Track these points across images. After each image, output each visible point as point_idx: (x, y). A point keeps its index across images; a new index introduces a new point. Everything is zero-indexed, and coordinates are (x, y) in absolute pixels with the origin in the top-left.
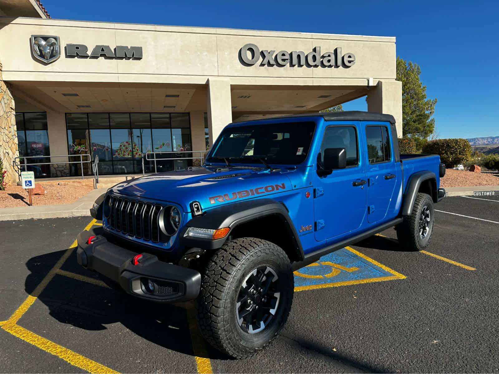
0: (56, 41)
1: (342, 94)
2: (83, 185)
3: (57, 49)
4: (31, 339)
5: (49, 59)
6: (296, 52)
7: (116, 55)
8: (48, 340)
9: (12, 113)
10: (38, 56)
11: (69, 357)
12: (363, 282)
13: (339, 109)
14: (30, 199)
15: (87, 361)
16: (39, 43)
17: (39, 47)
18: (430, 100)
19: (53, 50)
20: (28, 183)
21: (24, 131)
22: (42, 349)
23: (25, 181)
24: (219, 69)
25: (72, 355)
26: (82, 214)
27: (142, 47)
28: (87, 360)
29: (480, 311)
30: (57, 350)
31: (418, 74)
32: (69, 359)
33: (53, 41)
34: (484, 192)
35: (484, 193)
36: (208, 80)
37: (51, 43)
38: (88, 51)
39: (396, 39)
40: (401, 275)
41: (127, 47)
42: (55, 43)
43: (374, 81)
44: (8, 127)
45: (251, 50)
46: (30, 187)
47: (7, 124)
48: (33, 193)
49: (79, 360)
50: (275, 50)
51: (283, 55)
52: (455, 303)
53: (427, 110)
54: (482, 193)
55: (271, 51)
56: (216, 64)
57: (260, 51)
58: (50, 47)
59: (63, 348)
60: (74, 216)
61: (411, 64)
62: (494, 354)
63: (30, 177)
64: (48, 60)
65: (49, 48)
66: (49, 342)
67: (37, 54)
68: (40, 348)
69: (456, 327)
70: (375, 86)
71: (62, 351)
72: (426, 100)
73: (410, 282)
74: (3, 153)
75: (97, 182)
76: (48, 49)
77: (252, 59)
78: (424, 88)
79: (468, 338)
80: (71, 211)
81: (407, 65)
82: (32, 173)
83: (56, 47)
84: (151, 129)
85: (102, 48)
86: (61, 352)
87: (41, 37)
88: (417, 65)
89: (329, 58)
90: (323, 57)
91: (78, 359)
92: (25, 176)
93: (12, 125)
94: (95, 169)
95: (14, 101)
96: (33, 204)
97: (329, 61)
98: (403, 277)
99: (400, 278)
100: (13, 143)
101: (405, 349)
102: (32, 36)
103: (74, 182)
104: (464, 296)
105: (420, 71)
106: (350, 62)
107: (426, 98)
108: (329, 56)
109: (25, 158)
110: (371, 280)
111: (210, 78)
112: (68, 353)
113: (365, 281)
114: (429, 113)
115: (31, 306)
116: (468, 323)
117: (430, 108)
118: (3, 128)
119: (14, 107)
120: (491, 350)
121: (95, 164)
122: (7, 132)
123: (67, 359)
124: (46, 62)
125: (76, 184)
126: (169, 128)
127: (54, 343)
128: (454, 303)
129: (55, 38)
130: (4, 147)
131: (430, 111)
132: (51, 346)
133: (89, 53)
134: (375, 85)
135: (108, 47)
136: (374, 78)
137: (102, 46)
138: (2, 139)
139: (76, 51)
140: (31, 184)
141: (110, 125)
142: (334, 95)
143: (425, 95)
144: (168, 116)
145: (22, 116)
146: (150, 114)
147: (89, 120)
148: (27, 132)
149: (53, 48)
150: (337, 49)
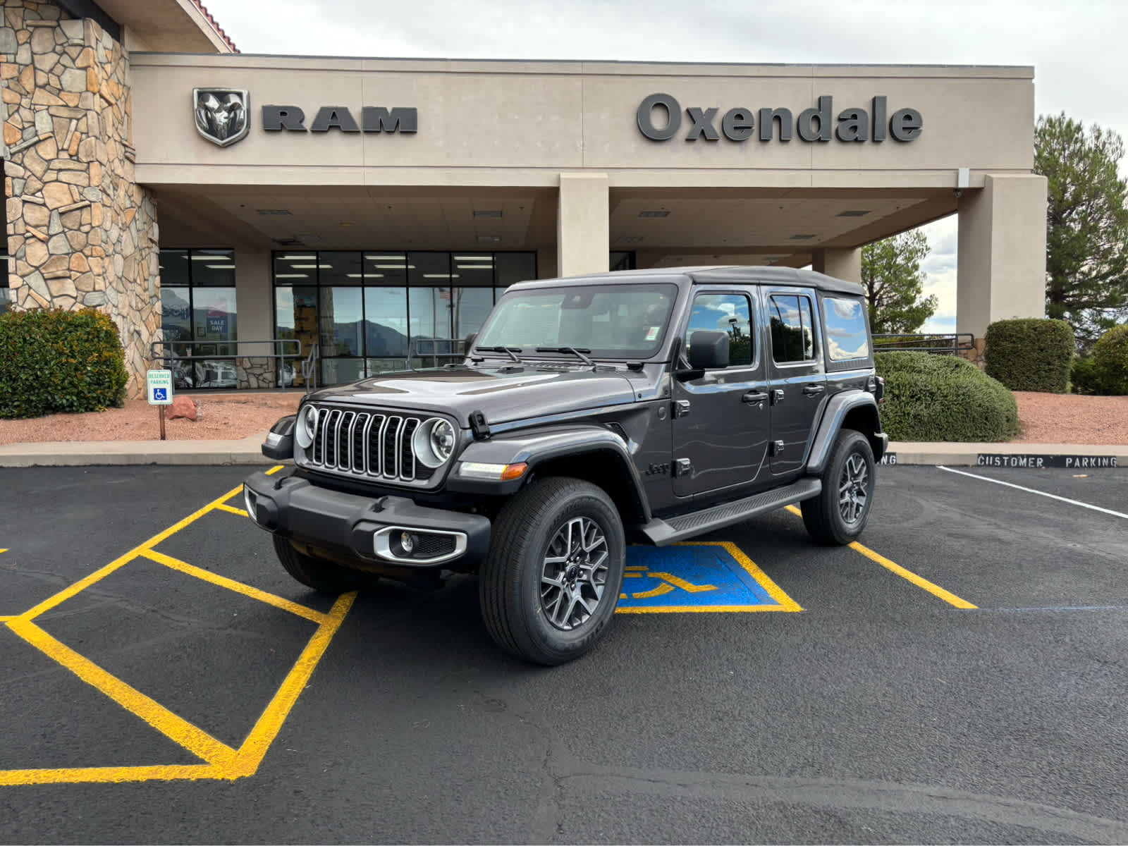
0: (242, 100)
1: (897, 208)
2: (282, 406)
3: (242, 117)
5: (227, 137)
6: (771, 109)
7: (365, 128)
9: (153, 250)
10: (205, 130)
14: (162, 426)
16: (207, 105)
17: (206, 114)
19: (234, 120)
20: (159, 394)
23: (155, 389)
24: (585, 153)
26: (249, 459)
27: (415, 110)
33: (236, 99)
36: (558, 178)
37: (231, 104)
38: (305, 119)
41: (385, 109)
42: (239, 105)
43: (970, 176)
44: (142, 278)
45: (661, 107)
47: (141, 272)
50: (718, 106)
51: (739, 117)
55: (709, 109)
56: (579, 144)
57: (683, 109)
58: (229, 112)
60: (233, 463)
63: (164, 382)
64: (225, 140)
65: (225, 114)
67: (204, 126)
70: (974, 188)
74: (129, 331)
76: (224, 118)
77: (663, 128)
80: (229, 452)
82: (169, 372)
83: (240, 112)
84: (451, 286)
85: (334, 114)
87: (211, 93)
89: (855, 123)
90: (840, 120)
92: (155, 379)
93: (150, 275)
94: (309, 373)
95: (157, 225)
96: (166, 438)
97: (855, 128)
100: (152, 312)
102: (194, 90)
103: (265, 398)
106: (908, 130)
108: (855, 117)
109: (173, 342)
118: (132, 280)
119: (156, 238)
121: (309, 360)
122: (139, 290)
124: (221, 144)
125: (268, 402)
127: (72, 651)
129: (240, 95)
130: (131, 319)
133: (308, 124)
134: (976, 185)
135: (345, 110)
136: (971, 170)
137: (333, 108)
138: (127, 304)
139: (282, 119)
140: (165, 395)
141: (363, 277)
142: (880, 209)
144: (491, 258)
146: (451, 253)
148: (195, 290)
149: (235, 114)
150: (874, 100)
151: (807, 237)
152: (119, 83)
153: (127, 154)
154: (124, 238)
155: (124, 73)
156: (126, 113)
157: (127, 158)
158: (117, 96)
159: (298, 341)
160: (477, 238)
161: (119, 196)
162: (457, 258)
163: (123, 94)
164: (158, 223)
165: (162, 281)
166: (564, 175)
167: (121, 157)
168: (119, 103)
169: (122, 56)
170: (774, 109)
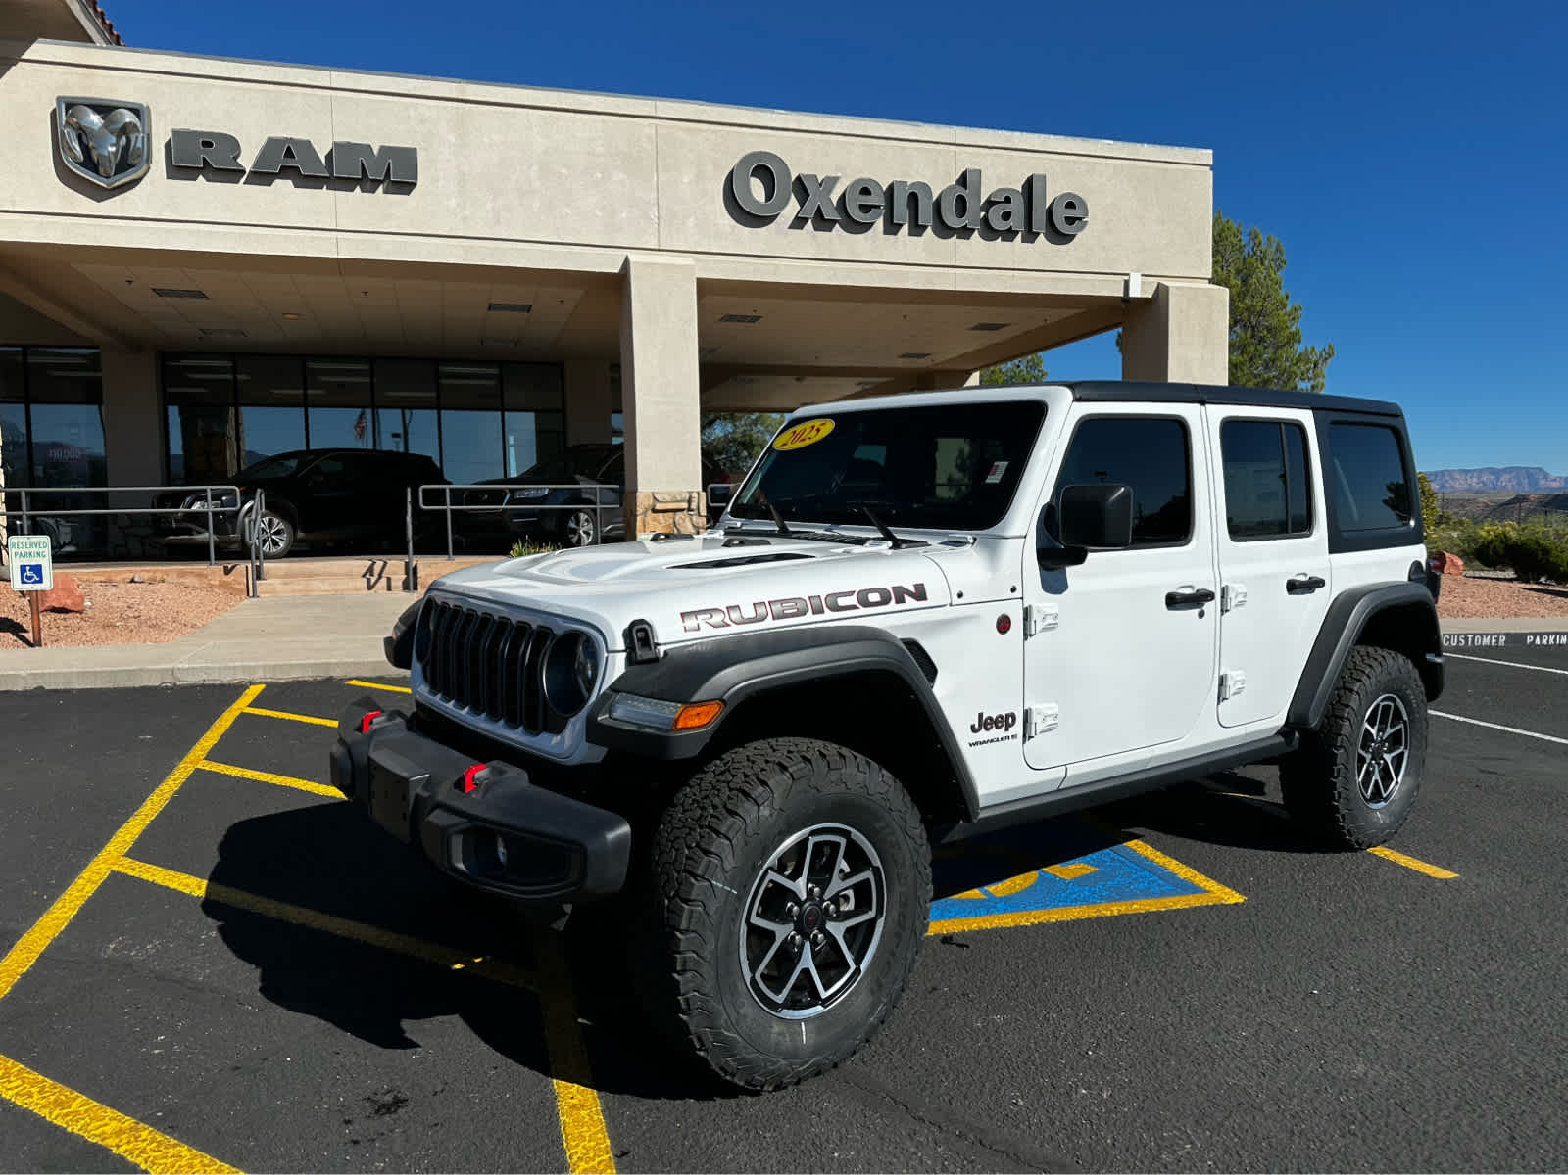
0: (139, 119)
1: (1045, 320)
2: (211, 586)
3: (139, 145)
4: (16, 1087)
5: (115, 174)
6: (906, 183)
7: (332, 173)
8: (76, 1093)
10: (78, 163)
11: (142, 1152)
12: (1109, 913)
13: (1031, 367)
14: (36, 625)
15: (205, 1166)
16: (83, 124)
17: (80, 138)
18: (1313, 348)
19: (126, 149)
20: (29, 573)
21: (23, 406)
22: (55, 1122)
23: (21, 566)
24: (661, 229)
25: (155, 1144)
26: (205, 677)
27: (415, 150)
28: (206, 1162)
29: (1477, 1009)
30: (106, 1125)
31: (1279, 268)
32: (145, 1156)
33: (129, 117)
34: (1475, 635)
35: (1473, 639)
36: (627, 261)
37: (122, 124)
38: (242, 154)
39: (1214, 154)
40: (1227, 890)
41: (368, 148)
42: (135, 126)
43: (1143, 283)
45: (764, 173)
46: (38, 587)
48: (47, 605)
49: (178, 1161)
50: (839, 175)
51: (866, 191)
52: (1398, 983)
53: (1304, 380)
54: (1466, 639)
55: (828, 179)
56: (653, 215)
57: (793, 178)
58: (119, 138)
59: (127, 1118)
60: (178, 683)
61: (1256, 237)
62: (1524, 1150)
63: (38, 555)
64: (110, 180)
65: (113, 140)
66: (80, 1099)
67: (75, 158)
68: (48, 1119)
69: (1404, 1060)
70: (1146, 299)
71: (121, 1130)
72: (1299, 348)
73: (1257, 914)
75: (258, 577)
76: (112, 145)
77: (767, 200)
78: (1296, 310)
79: (1443, 1096)
80: (171, 666)
81: (1245, 240)
82: (45, 539)
83: (137, 138)
84: (439, 410)
85: (289, 148)
86: (119, 1132)
87: (89, 106)
88: (1275, 240)
89: (1008, 208)
90: (990, 203)
91: (172, 1157)
92: (23, 551)
94: (254, 533)
96: (43, 643)
97: (1007, 216)
98: (1234, 898)
99: (1223, 902)
101: (1247, 1131)
102: (59, 99)
103: (183, 574)
104: (1423, 958)
105: (1284, 258)
106: (1071, 221)
107: (1300, 341)
109: (23, 490)
110: (1135, 906)
111: (634, 257)
112: (144, 1137)
113: (1115, 909)
114: (1309, 387)
115: (24, 976)
116: (1441, 1048)
117: (1311, 374)
120: (1516, 1135)
121: (254, 516)
123: (138, 1156)
124: (105, 186)
125: (189, 580)
126: (496, 410)
127: (95, 1103)
128: (1394, 984)
129: (136, 111)
131: (1312, 382)
132: (86, 1111)
133: (247, 162)
134: (1148, 296)
135: (307, 145)
136: (1143, 275)
137: (287, 140)
139: (204, 153)
140: (40, 575)
141: (305, 395)
142: (1021, 323)
143: (1297, 332)
144: (494, 371)
145: (20, 359)
146: (438, 361)
147: (239, 377)
148: (34, 408)
149: (129, 141)
150: (1030, 179)
151: (919, 356)
159: (237, 488)
160: (482, 342)
162: (446, 369)
170: (909, 184)
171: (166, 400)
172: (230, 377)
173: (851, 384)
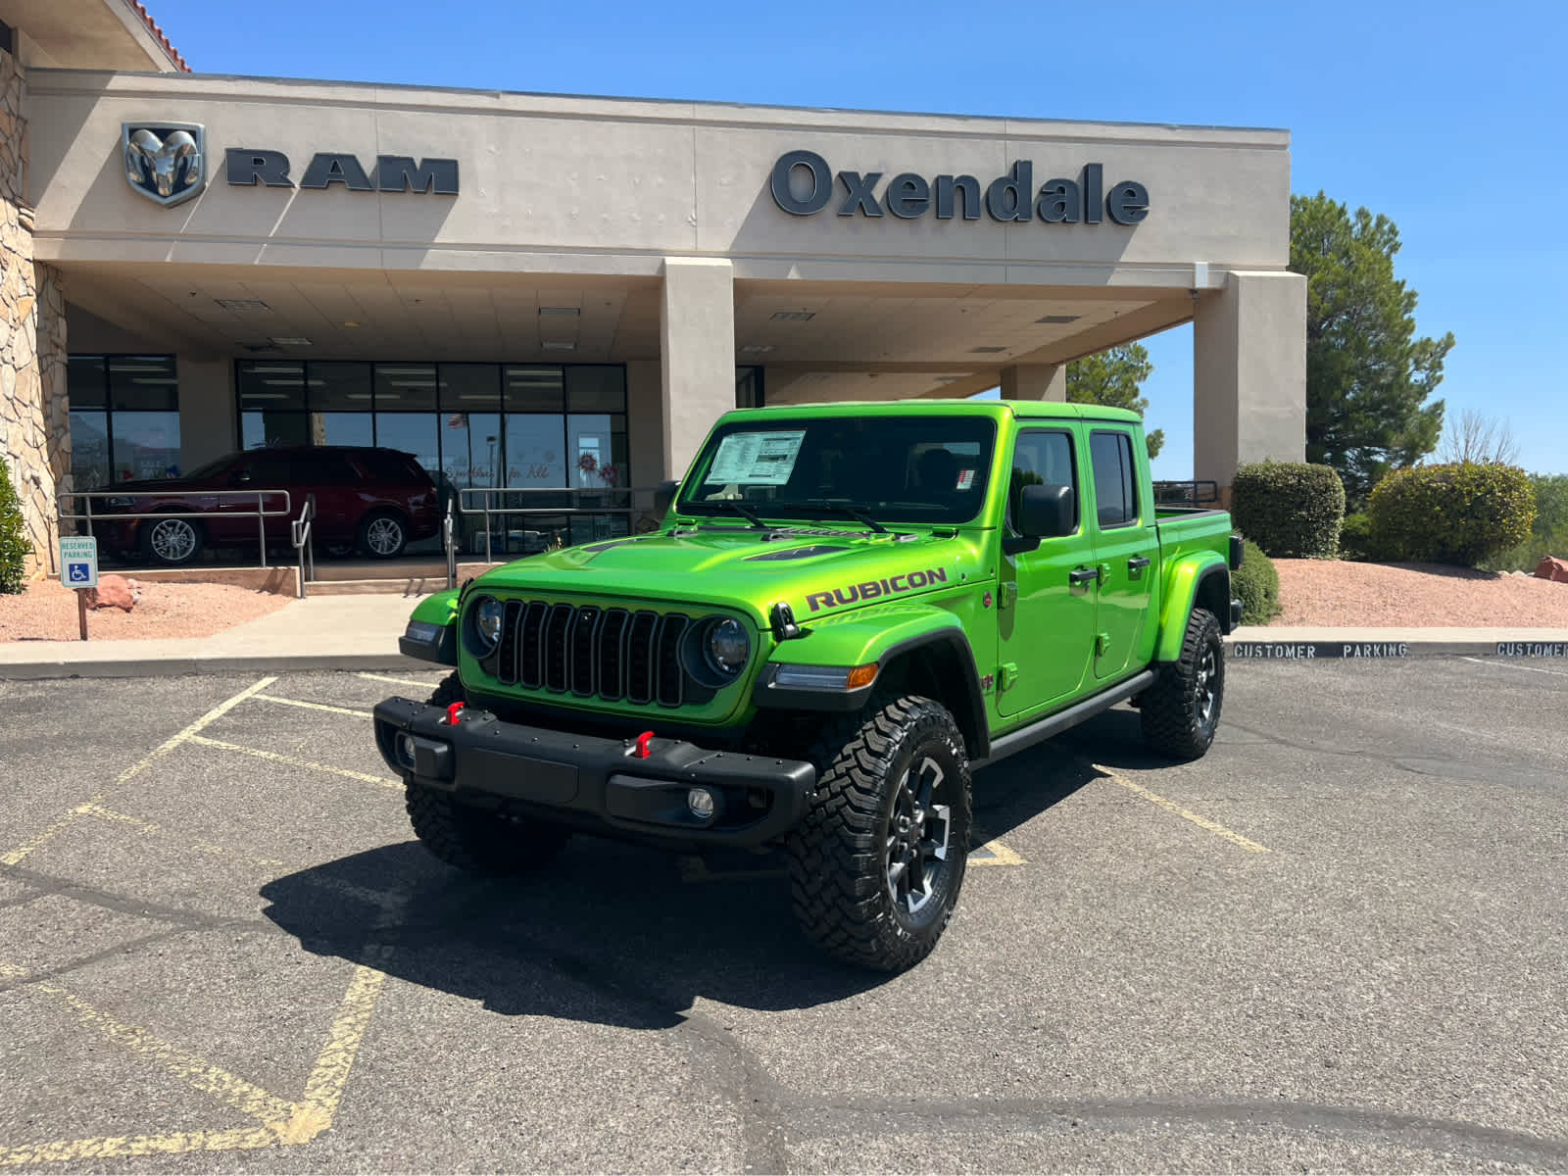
0: (196, 140)
3: (195, 164)
5: (173, 194)
6: (951, 177)
7: (376, 185)
9: (59, 358)
10: (141, 186)
14: (82, 622)
16: (145, 146)
17: (143, 161)
18: (1430, 337)
19: (183, 169)
20: (77, 572)
21: (105, 414)
23: (70, 566)
24: (699, 230)
26: (224, 667)
27: (456, 162)
33: (187, 138)
34: (1534, 643)
35: (1533, 649)
36: (662, 265)
37: (180, 146)
38: (291, 170)
41: (410, 160)
42: (192, 147)
43: (1210, 273)
44: (43, 400)
45: (803, 170)
46: (83, 584)
47: (42, 392)
50: (882, 170)
51: (910, 186)
53: (1417, 371)
54: (1525, 648)
55: (869, 175)
56: (690, 215)
58: (176, 159)
61: (1364, 217)
63: (86, 555)
64: (169, 199)
65: (171, 161)
67: (139, 180)
70: (1214, 290)
72: (1414, 338)
74: (22, 477)
76: (170, 166)
77: (807, 199)
78: (1413, 295)
80: (193, 657)
81: (1353, 219)
82: (92, 540)
83: (193, 158)
84: (502, 412)
85: (335, 164)
87: (149, 130)
89: (1062, 198)
90: (1042, 192)
92: (72, 551)
93: (54, 395)
94: (302, 539)
95: (64, 322)
96: (88, 637)
97: (1061, 207)
100: (56, 449)
103: (235, 575)
106: (1130, 210)
107: (1413, 331)
109: (88, 495)
114: (1425, 379)
117: (1428, 366)
118: (27, 403)
119: (63, 340)
121: (302, 521)
122: (39, 417)
124: (164, 202)
125: (241, 582)
126: (558, 413)
129: (193, 133)
130: (26, 460)
131: (1429, 374)
133: (296, 176)
134: (1217, 286)
135: (352, 159)
136: (1210, 265)
137: (333, 156)
138: (21, 438)
139: (255, 170)
140: (87, 574)
141: (373, 399)
142: (1092, 315)
143: (1411, 320)
144: (559, 373)
145: (102, 367)
146: (502, 366)
147: (311, 383)
148: (115, 416)
149: (185, 162)
150: (1086, 169)
151: (998, 350)
152: (10, 113)
153: (22, 217)
154: (15, 343)
155: (18, 99)
156: (20, 157)
157: (22, 224)
158: (8, 133)
159: (286, 492)
160: (540, 344)
161: (9, 279)
162: (511, 373)
163: (16, 129)
164: (66, 318)
165: (71, 403)
166: (669, 261)
167: (15, 222)
168: (10, 142)
169: (16, 74)
170: (955, 177)
171: (241, 407)
172: (302, 383)
173: (931, 381)
